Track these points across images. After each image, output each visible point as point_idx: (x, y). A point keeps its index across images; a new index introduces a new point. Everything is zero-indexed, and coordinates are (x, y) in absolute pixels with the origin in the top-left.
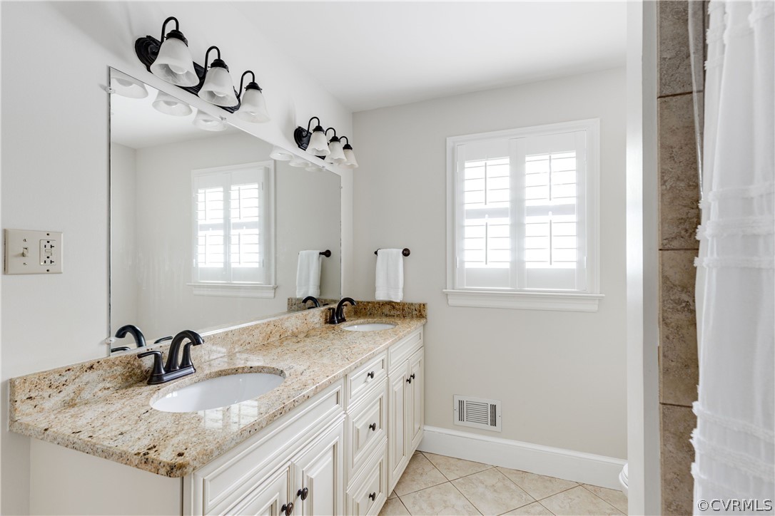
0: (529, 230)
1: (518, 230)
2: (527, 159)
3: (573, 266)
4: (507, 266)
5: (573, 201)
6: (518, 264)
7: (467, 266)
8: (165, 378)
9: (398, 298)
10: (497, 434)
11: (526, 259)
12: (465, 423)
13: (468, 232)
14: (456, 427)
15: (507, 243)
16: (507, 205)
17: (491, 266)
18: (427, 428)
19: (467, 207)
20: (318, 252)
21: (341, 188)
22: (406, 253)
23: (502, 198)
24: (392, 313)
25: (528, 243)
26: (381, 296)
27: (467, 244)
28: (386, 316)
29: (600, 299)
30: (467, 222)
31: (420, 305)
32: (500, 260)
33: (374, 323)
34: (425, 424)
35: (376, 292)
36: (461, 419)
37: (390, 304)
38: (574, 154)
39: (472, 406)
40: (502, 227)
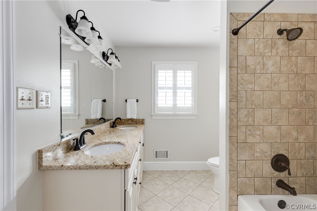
0: (178, 94)
1: (175, 94)
2: (178, 71)
3: (190, 106)
4: (172, 105)
5: (191, 86)
6: (175, 105)
7: (159, 105)
8: (81, 148)
9: (135, 117)
10: (168, 160)
11: (177, 103)
12: (158, 158)
13: (159, 94)
14: (155, 161)
15: (172, 98)
16: (172, 86)
17: (167, 105)
18: (145, 162)
19: (159, 86)
20: (101, 100)
21: (113, 75)
22: (137, 101)
23: (170, 84)
24: (132, 123)
25: (178, 98)
26: (129, 116)
27: (159, 98)
28: (130, 124)
29: (197, 115)
30: (159, 91)
31: (142, 119)
32: (170, 104)
33: (127, 127)
34: (144, 161)
35: (127, 115)
36: (156, 157)
37: (132, 120)
38: (191, 72)
39: (160, 152)
40: (170, 93)
